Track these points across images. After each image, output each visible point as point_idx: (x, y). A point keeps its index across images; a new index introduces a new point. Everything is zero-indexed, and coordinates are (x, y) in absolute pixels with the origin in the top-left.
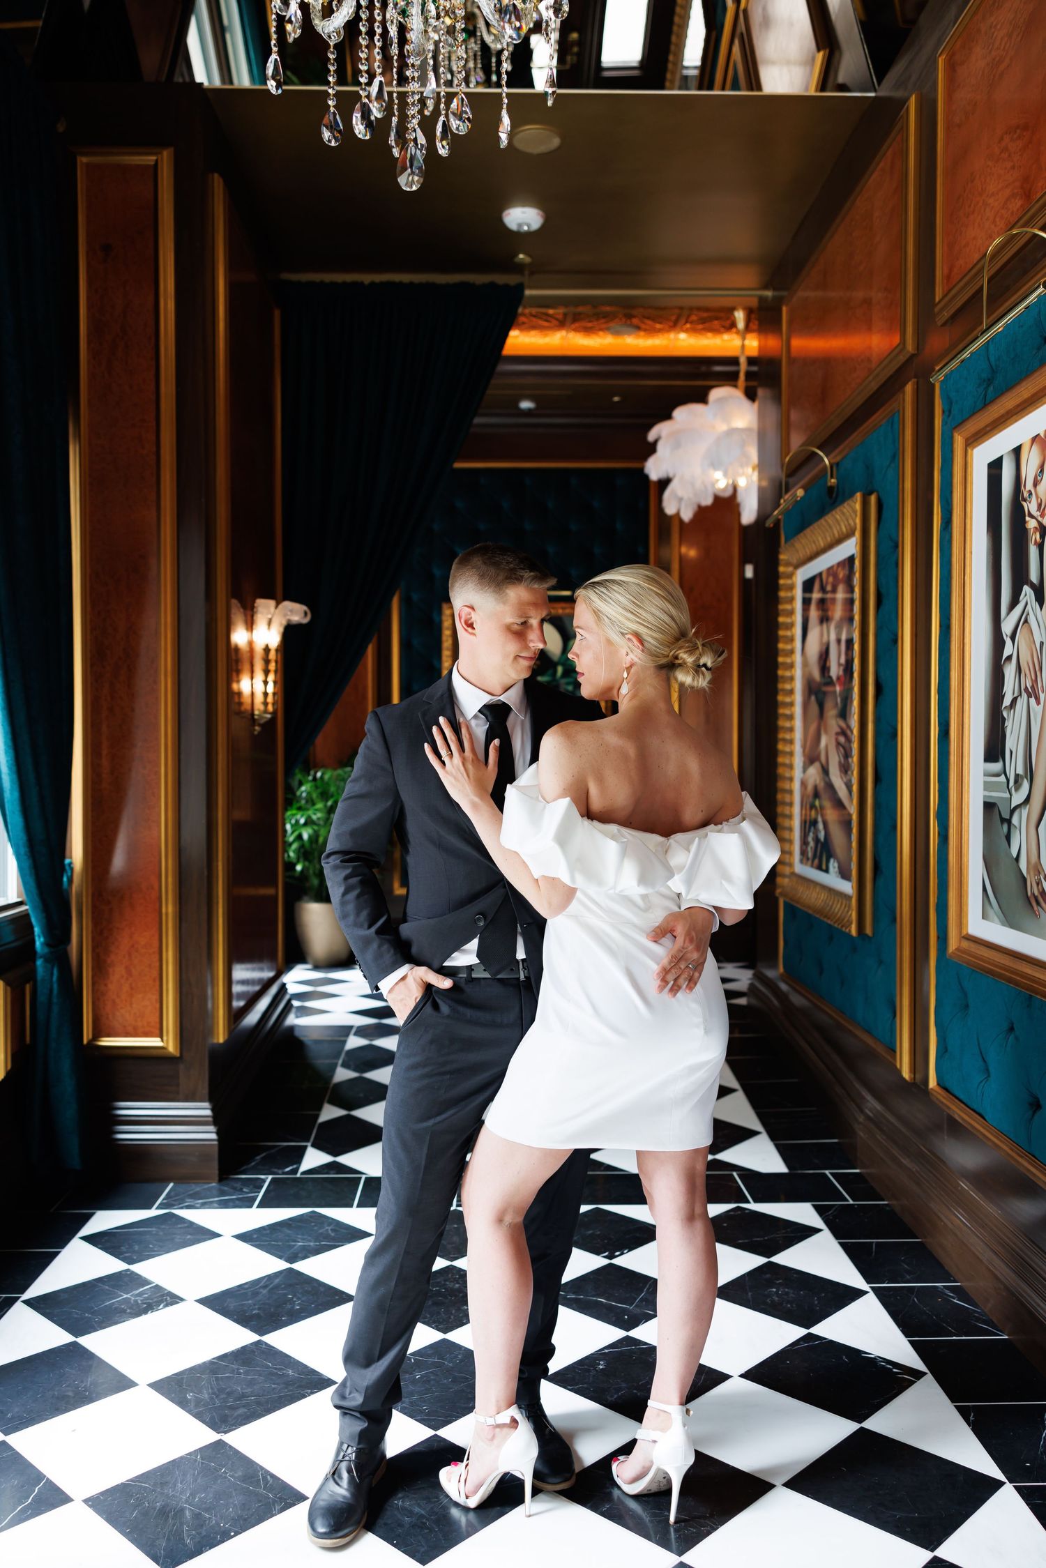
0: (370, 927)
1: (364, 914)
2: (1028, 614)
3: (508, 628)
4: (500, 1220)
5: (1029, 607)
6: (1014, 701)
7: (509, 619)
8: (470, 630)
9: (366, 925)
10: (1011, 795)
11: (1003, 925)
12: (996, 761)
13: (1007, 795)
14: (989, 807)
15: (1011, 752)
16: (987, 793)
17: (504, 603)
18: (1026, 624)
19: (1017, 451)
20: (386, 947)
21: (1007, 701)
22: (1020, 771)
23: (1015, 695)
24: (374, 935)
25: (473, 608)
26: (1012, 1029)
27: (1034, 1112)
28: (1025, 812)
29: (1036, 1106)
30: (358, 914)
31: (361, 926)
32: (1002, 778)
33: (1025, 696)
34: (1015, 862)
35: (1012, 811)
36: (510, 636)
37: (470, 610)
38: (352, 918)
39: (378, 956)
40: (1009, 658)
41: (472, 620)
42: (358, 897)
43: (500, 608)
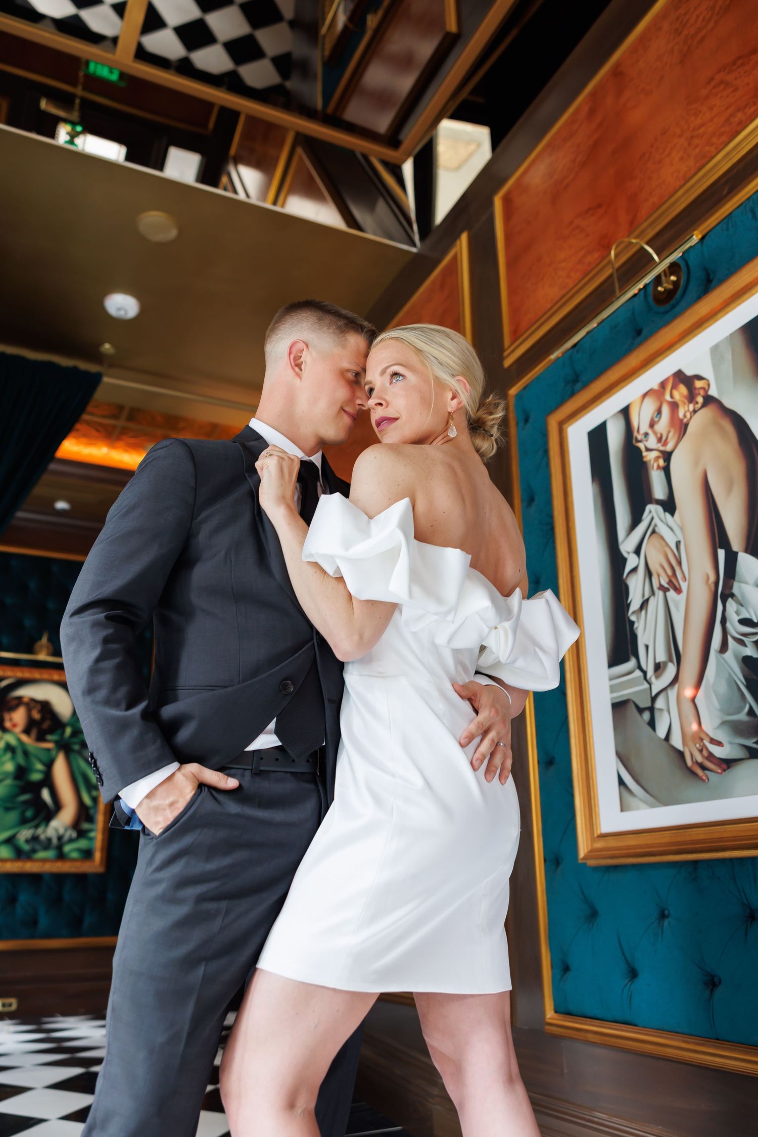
0: (129, 707)
1: (123, 691)
2: (656, 525)
3: (342, 373)
4: (291, 1105)
5: (656, 520)
6: (644, 604)
7: (346, 364)
8: (297, 369)
9: (124, 706)
10: (650, 684)
11: (652, 806)
12: (626, 660)
13: (646, 686)
14: (619, 707)
15: (647, 647)
16: (615, 695)
17: (344, 347)
18: (654, 535)
19: (625, 412)
20: (150, 735)
21: (635, 605)
22: (661, 657)
23: (646, 596)
24: (138, 717)
25: (307, 346)
26: (663, 916)
27: (712, 991)
28: (672, 693)
29: (712, 983)
30: (115, 688)
31: (117, 705)
32: (638, 673)
33: (660, 594)
34: (664, 743)
35: (654, 699)
36: (343, 382)
37: (304, 346)
38: (102, 694)
39: (138, 746)
40: (635, 570)
41: (302, 360)
42: (118, 667)
43: (337, 350)
